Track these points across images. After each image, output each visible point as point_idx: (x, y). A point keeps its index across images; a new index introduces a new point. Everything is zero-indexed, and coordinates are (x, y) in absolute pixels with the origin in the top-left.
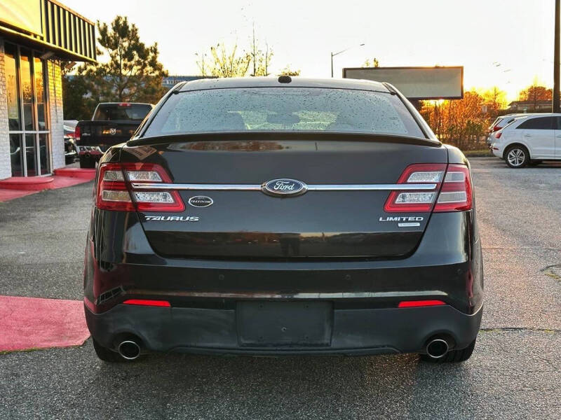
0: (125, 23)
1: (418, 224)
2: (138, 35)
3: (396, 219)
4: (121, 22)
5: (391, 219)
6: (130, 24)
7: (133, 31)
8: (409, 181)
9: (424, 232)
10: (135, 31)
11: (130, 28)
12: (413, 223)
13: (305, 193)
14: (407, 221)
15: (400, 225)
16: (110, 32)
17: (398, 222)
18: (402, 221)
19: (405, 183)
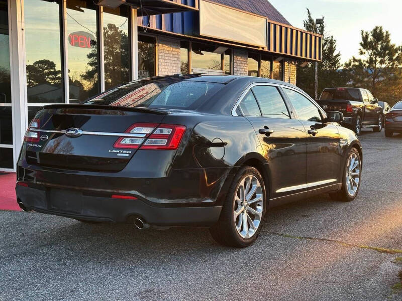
0: (381, 31)
1: (128, 155)
2: (390, 39)
3: (117, 151)
4: (378, 31)
5: (115, 151)
6: (384, 31)
7: (386, 36)
8: (131, 132)
9: (131, 159)
10: (388, 36)
11: (385, 34)
12: (125, 154)
13: (80, 136)
14: (122, 153)
15: (118, 155)
16: (370, 38)
17: (118, 153)
18: (120, 153)
19: (129, 133)
